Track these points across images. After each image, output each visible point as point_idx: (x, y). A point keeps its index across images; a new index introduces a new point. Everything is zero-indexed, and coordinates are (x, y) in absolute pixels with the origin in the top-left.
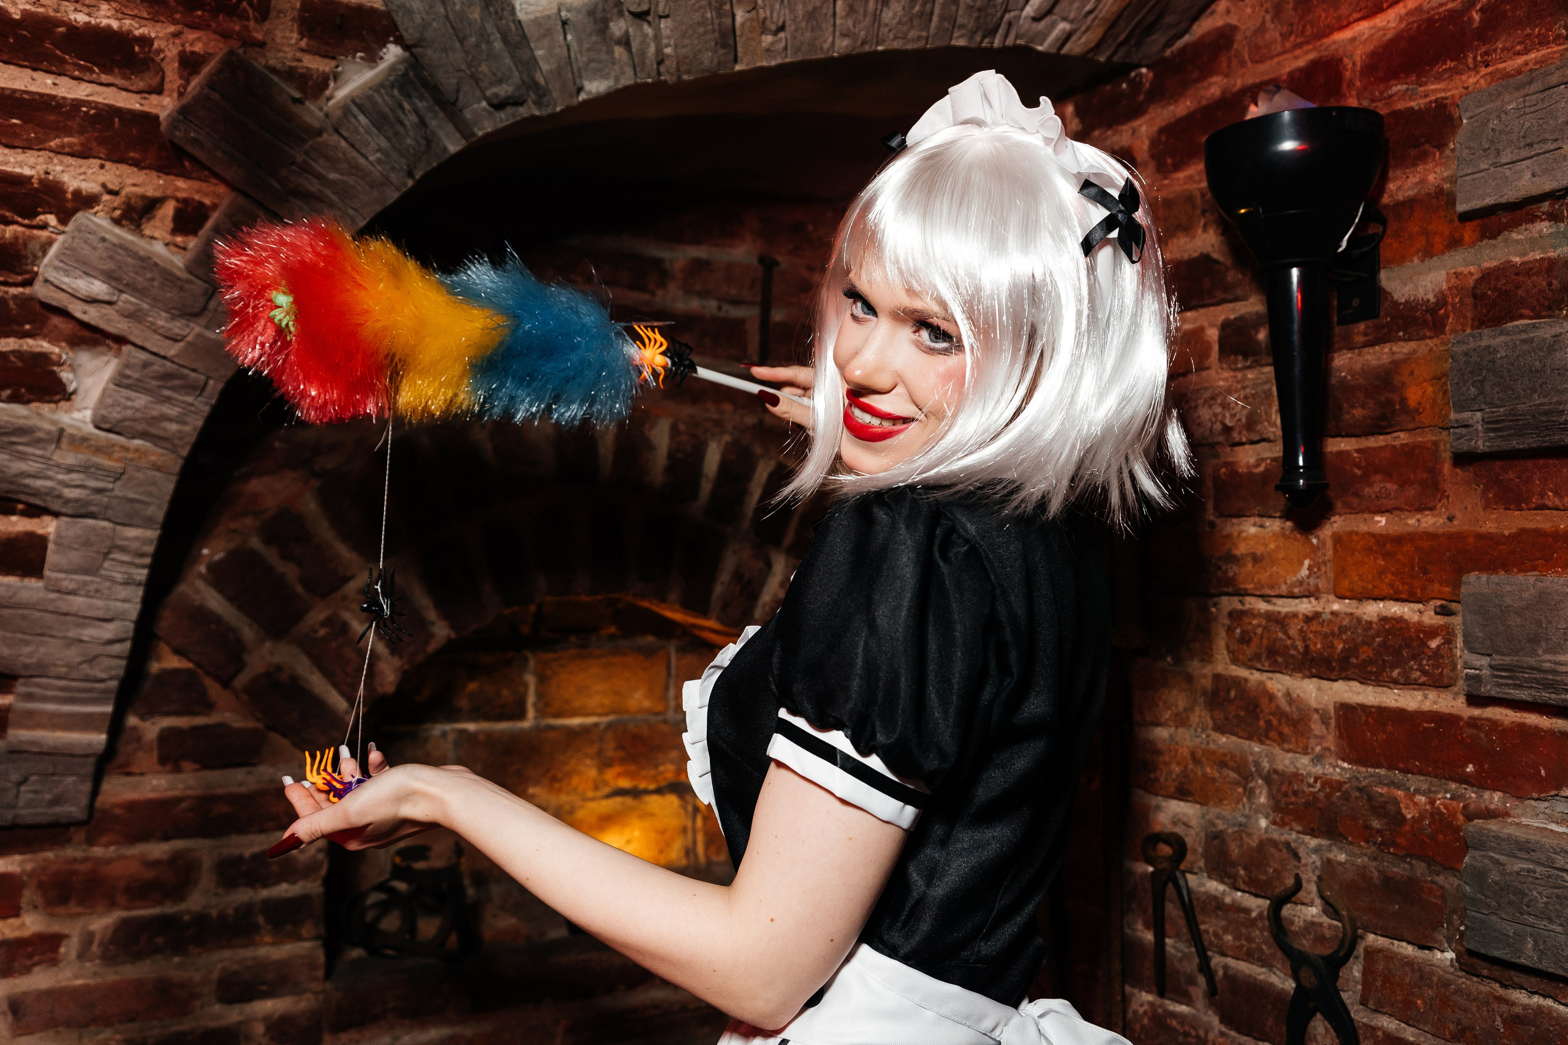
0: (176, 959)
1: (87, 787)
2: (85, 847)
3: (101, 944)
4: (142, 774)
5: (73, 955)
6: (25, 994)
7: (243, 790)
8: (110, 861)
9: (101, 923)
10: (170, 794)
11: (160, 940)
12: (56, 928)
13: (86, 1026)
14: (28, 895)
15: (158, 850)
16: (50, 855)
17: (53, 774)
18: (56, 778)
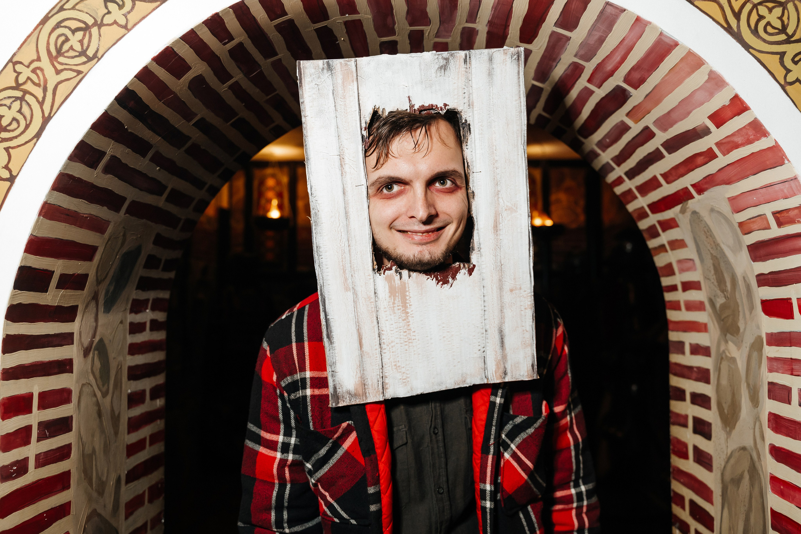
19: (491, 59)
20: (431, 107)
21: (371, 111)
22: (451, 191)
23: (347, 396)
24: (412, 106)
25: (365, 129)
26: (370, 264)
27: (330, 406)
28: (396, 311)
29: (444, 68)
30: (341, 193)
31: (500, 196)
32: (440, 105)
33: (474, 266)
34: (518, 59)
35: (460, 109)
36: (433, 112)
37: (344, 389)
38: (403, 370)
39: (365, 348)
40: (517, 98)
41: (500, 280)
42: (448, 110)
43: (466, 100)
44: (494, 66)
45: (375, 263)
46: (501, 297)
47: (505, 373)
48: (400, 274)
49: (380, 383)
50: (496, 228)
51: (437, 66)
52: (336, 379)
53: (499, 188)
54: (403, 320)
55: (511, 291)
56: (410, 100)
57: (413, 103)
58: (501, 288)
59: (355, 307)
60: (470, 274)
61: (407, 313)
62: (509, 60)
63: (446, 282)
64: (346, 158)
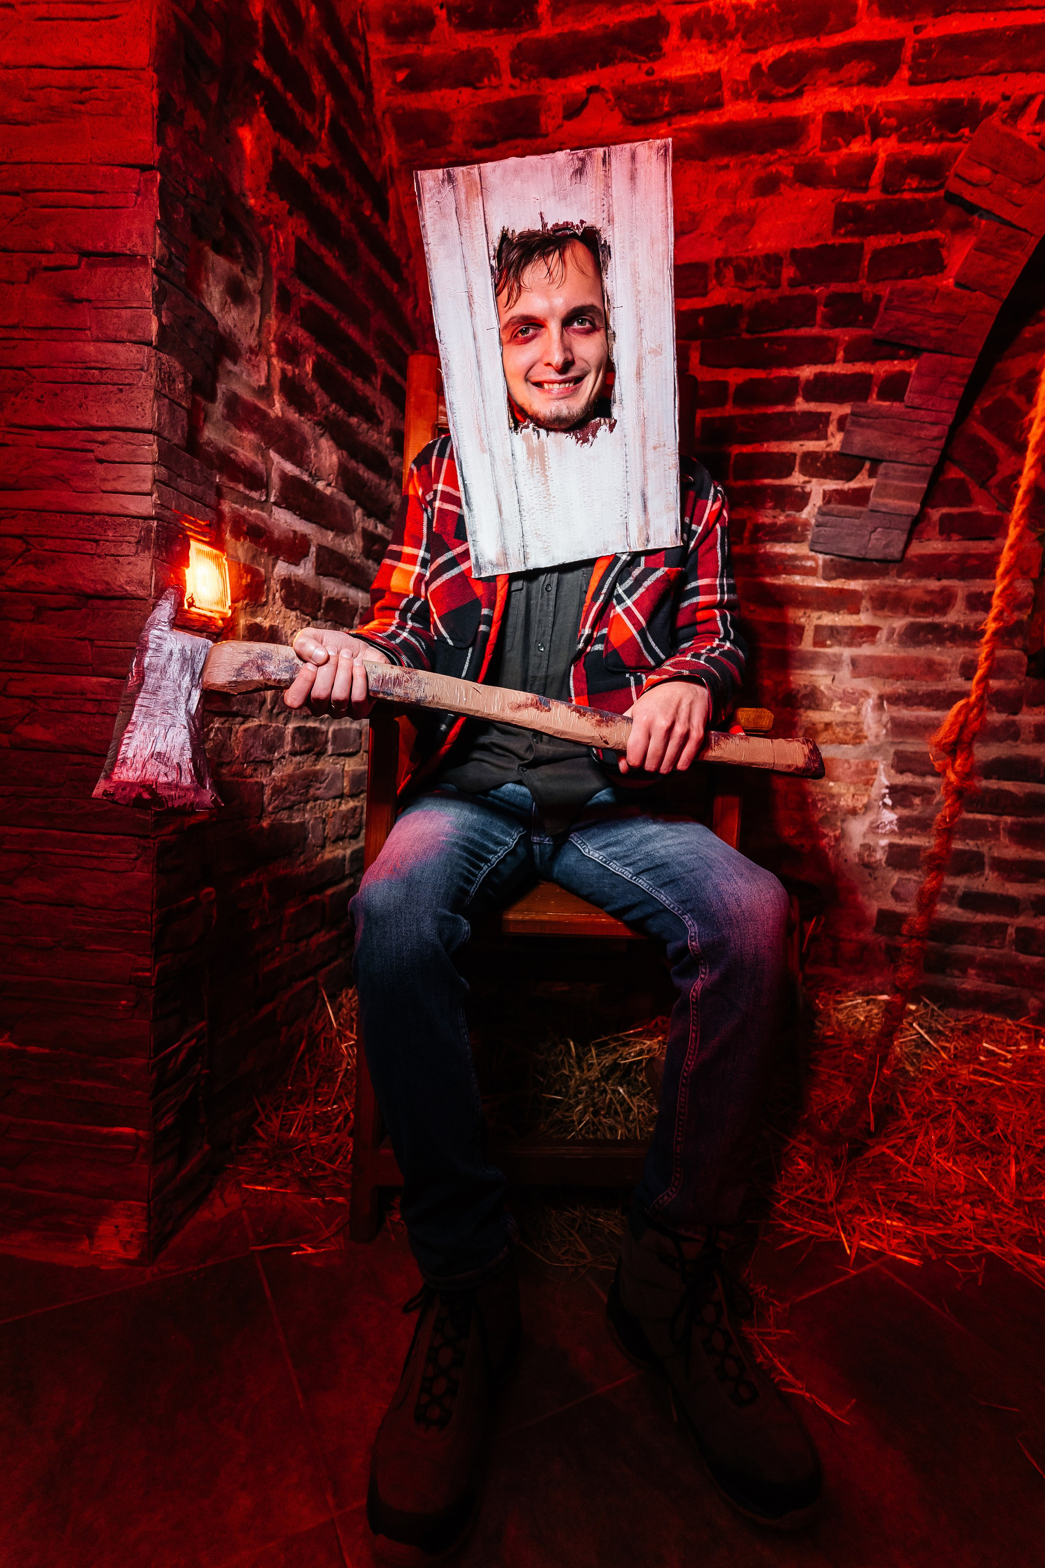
0: (938, 649)
1: (904, 537)
2: (896, 578)
3: (898, 635)
4: (929, 540)
5: (884, 639)
6: (859, 656)
7: (987, 552)
8: (907, 588)
9: (900, 623)
10: (943, 552)
11: (930, 637)
12: (876, 622)
13: (888, 678)
14: (865, 603)
15: (933, 584)
16: (877, 582)
17: (889, 528)
18: (890, 531)
19: (633, 157)
20: (567, 226)
22: (588, 332)
23: (489, 566)
24: (544, 225)
25: (494, 258)
26: (506, 422)
27: (473, 577)
28: (535, 475)
29: (579, 172)
30: (472, 339)
31: (643, 335)
32: (576, 222)
33: (616, 421)
34: (665, 155)
35: (598, 226)
36: (568, 232)
37: (486, 560)
38: (544, 538)
39: (504, 514)
40: (664, 206)
41: (643, 437)
42: (585, 228)
43: (605, 215)
44: (638, 166)
45: (511, 421)
46: (644, 455)
47: (648, 540)
48: (538, 432)
49: (522, 552)
50: (639, 375)
51: (572, 170)
52: (477, 548)
53: (642, 326)
54: (542, 484)
55: (655, 448)
56: (542, 218)
57: (546, 222)
58: (644, 446)
59: (493, 470)
60: (611, 431)
61: (547, 476)
62: (654, 157)
63: (586, 440)
64: (475, 295)
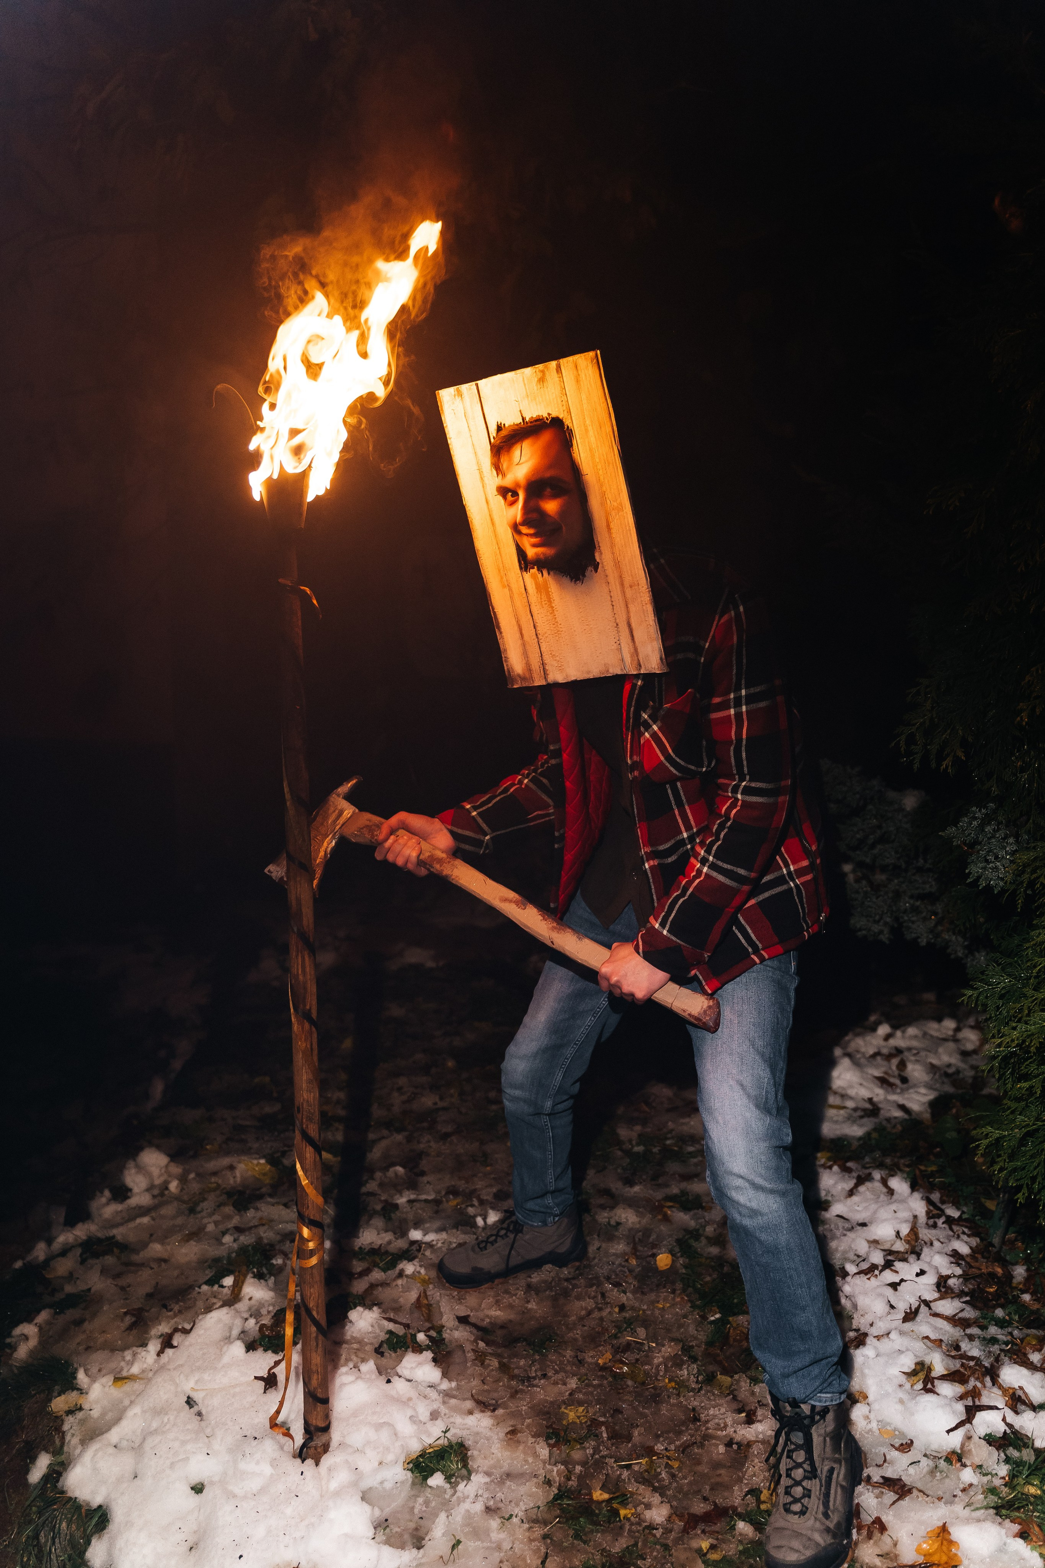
19: (576, 364)
21: (495, 427)
23: (520, 679)
24: (523, 419)
26: (516, 566)
27: (509, 687)
28: (544, 606)
29: (542, 380)
30: (486, 503)
31: (606, 497)
32: (545, 415)
34: (597, 363)
35: (561, 417)
37: (517, 673)
38: (558, 658)
39: (526, 638)
40: (604, 400)
41: (621, 576)
42: (553, 418)
43: (566, 407)
44: (580, 371)
45: (521, 565)
46: (624, 593)
47: (640, 665)
49: (542, 669)
50: (609, 527)
51: (536, 379)
52: (508, 664)
53: (603, 490)
54: (551, 614)
55: (631, 587)
58: (622, 584)
59: (513, 602)
61: (552, 607)
62: (590, 365)
64: (484, 472)
